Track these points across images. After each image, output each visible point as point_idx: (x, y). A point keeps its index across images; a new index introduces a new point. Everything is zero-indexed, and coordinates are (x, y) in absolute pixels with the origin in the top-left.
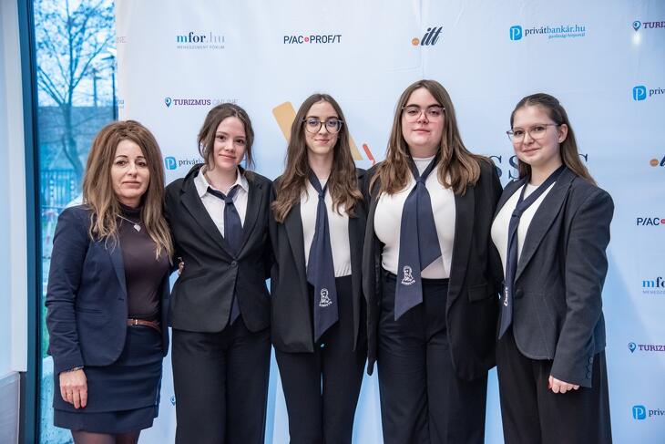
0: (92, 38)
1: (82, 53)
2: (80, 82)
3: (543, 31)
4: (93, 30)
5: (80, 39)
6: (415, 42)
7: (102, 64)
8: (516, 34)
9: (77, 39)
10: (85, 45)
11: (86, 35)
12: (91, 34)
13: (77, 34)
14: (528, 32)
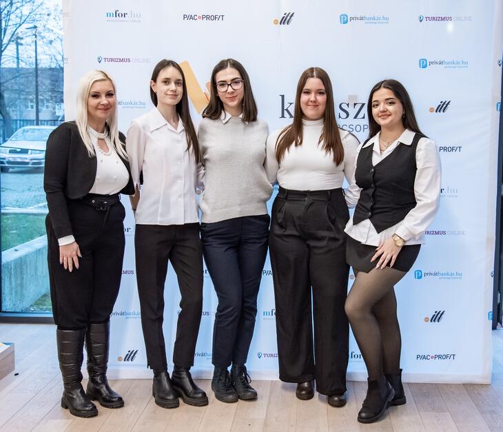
0: (18, 11)
1: (10, 23)
2: (8, 47)
3: (362, 19)
4: (19, 5)
5: (8, 12)
6: (276, 22)
7: (26, 33)
8: (344, 20)
9: (5, 12)
10: (12, 16)
11: (14, 9)
12: (17, 8)
13: (6, 7)
14: (352, 19)
